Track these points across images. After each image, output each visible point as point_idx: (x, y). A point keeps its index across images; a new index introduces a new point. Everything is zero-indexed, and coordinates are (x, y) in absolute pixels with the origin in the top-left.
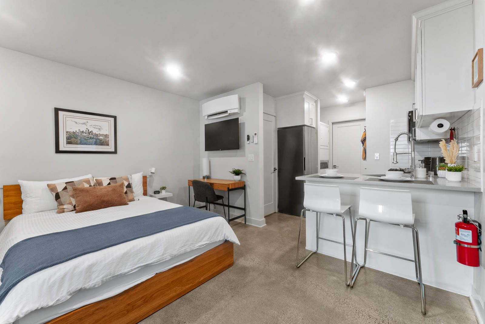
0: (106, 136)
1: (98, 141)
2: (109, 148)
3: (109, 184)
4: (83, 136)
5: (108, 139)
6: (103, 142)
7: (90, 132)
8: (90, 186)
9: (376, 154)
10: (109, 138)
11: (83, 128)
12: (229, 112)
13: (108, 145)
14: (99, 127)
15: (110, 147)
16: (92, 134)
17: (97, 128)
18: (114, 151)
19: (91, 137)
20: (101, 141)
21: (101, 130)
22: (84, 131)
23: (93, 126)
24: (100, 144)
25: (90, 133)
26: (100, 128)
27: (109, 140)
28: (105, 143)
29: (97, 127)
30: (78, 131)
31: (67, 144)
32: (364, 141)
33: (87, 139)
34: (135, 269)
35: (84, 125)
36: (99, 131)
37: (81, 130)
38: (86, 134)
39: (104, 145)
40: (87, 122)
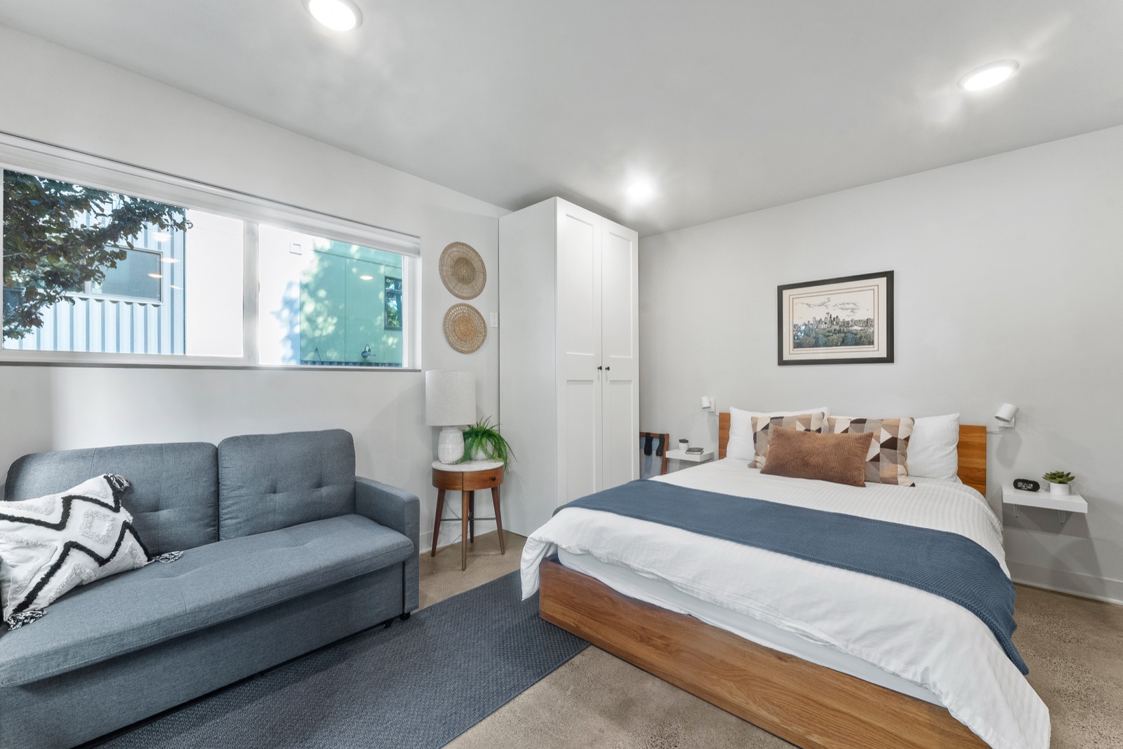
0: (868, 323)
1: (850, 336)
2: (873, 349)
3: (846, 431)
4: (821, 329)
5: (872, 329)
6: (861, 337)
7: (834, 319)
8: (806, 430)
10: (873, 326)
11: (821, 314)
13: (871, 343)
14: (852, 306)
15: (876, 348)
16: (837, 324)
17: (847, 309)
18: (886, 356)
19: (835, 330)
20: (856, 335)
21: (856, 311)
22: (823, 320)
23: (840, 306)
24: (854, 342)
25: (833, 321)
26: (855, 307)
27: (873, 332)
28: (865, 340)
29: (847, 306)
30: (812, 322)
31: (794, 348)
33: (827, 334)
34: (648, 573)
35: (823, 307)
36: (851, 314)
37: (818, 319)
38: (826, 325)
39: (863, 345)
40: (829, 301)
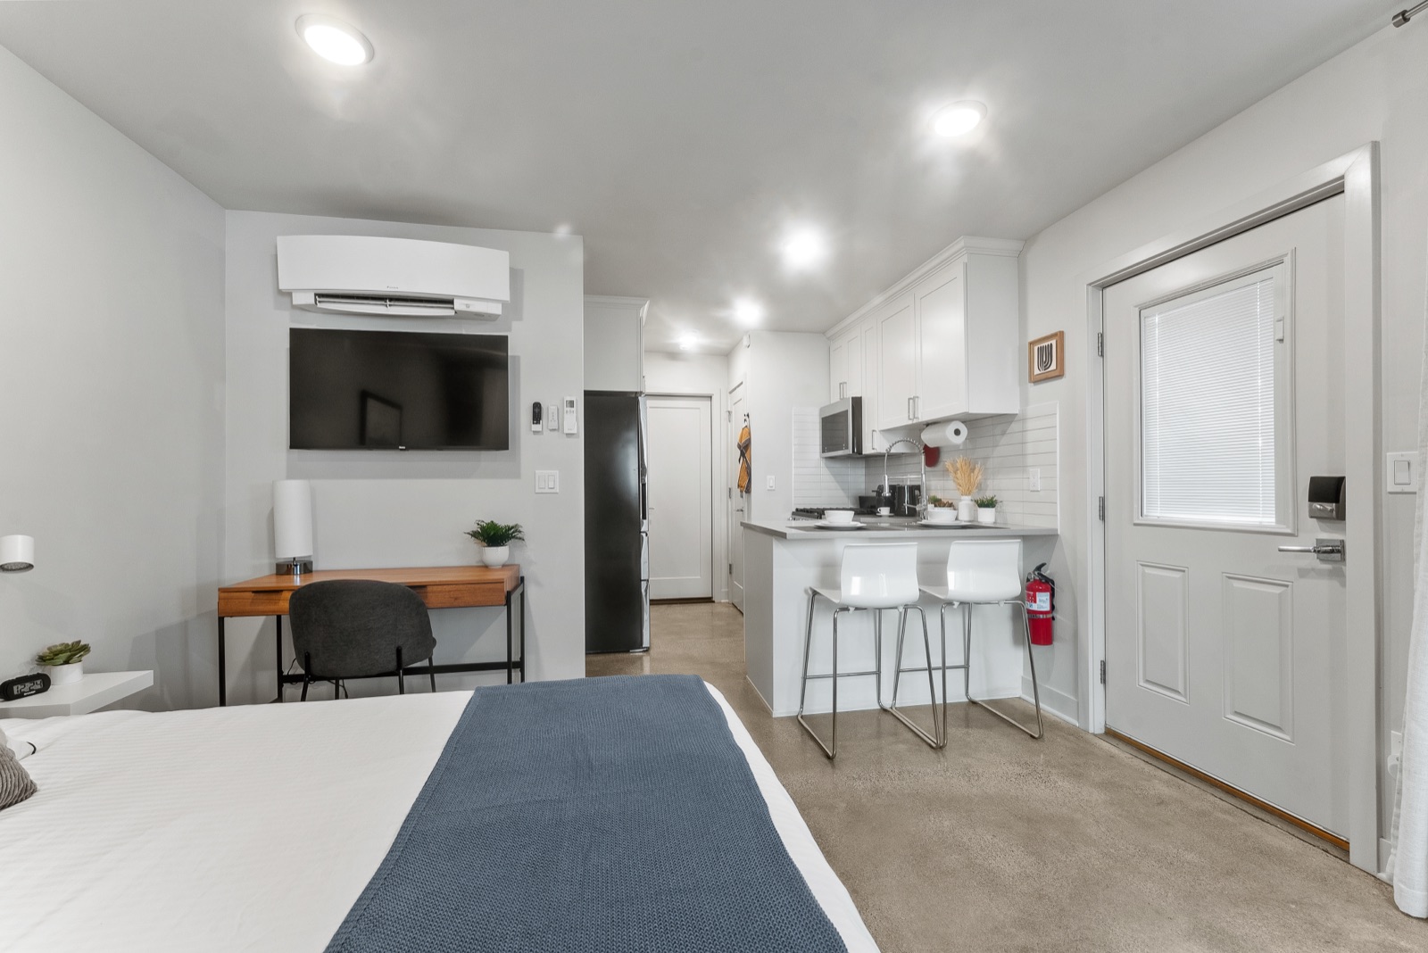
9: (768, 477)
12: (458, 305)
32: (745, 448)
